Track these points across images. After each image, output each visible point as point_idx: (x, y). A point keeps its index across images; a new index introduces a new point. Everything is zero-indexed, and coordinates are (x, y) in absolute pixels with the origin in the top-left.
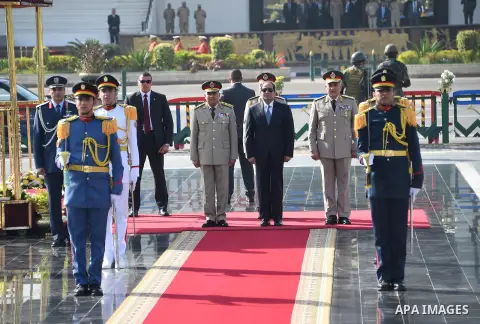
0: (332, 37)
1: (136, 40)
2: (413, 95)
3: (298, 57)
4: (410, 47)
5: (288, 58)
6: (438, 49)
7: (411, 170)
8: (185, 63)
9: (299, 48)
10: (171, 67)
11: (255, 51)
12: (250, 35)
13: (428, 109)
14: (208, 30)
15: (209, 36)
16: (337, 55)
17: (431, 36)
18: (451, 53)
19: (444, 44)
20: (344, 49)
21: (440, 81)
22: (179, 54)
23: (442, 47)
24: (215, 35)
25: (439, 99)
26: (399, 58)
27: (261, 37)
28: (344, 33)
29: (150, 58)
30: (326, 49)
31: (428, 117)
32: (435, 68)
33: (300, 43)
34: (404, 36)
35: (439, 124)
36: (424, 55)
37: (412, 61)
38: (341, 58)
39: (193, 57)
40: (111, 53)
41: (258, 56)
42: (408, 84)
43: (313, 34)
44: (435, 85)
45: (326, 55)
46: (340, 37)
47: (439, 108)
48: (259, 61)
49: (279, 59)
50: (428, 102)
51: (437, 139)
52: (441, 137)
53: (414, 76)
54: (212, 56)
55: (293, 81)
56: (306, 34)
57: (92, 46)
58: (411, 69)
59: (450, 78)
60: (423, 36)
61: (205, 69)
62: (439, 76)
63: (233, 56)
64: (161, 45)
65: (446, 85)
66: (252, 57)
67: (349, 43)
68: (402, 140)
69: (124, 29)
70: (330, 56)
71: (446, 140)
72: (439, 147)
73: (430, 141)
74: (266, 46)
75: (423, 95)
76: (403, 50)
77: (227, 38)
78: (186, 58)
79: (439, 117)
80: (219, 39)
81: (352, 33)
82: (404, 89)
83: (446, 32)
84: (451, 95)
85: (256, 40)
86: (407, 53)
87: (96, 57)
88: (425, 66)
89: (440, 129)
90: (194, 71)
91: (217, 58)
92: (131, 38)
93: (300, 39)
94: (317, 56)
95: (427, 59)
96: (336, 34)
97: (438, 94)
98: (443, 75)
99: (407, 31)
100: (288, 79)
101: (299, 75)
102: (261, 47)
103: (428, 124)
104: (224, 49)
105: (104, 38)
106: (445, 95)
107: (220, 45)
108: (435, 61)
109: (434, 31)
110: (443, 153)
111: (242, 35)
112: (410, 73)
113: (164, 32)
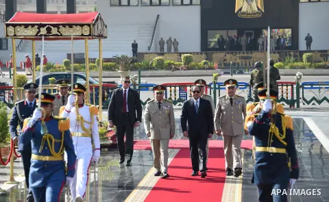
0: (241, 55)
1: (146, 55)
2: (282, 84)
3: (225, 64)
4: (280, 61)
5: (220, 65)
6: (294, 62)
7: (289, 164)
8: (169, 67)
9: (225, 60)
10: (162, 68)
11: (203, 61)
12: (201, 54)
13: (290, 91)
14: (180, 51)
15: (180, 54)
16: (244, 63)
17: (290, 55)
18: (300, 64)
19: (296, 60)
20: (248, 61)
21: (295, 77)
22: (166, 62)
23: (296, 61)
24: (184, 53)
25: (295, 86)
26: (275, 66)
27: (207, 54)
28: (247, 53)
29: (152, 63)
30: (238, 61)
31: (290, 95)
32: (293, 71)
33: (225, 58)
34: (277, 55)
35: (295, 98)
36: (286, 65)
37: (281, 67)
38: (246, 65)
39: (173, 64)
40: (133, 62)
41: (205, 63)
42: (279, 78)
43: (232, 53)
44: (293, 79)
45: (238, 64)
46: (246, 55)
47: (295, 91)
48: (205, 66)
49: (215, 65)
50: (290, 87)
51: (294, 106)
52: (296, 105)
53: (282, 75)
54: (182, 63)
55: (222, 76)
56: (229, 53)
57: (124, 58)
58: (281, 71)
59: (300, 76)
60: (286, 55)
61: (179, 69)
62: (295, 75)
63: (193, 63)
64: (158, 58)
65: (298, 79)
66: (202, 64)
67: (250, 58)
68: (284, 140)
69: (139, 50)
70: (240, 64)
71: (298, 106)
72: (295, 110)
73: (291, 107)
74: (209, 58)
75: (287, 84)
76: (277, 62)
77: (189, 55)
78: (170, 64)
79: (295, 95)
80: (186, 55)
81: (251, 53)
82: (277, 81)
83: (298, 54)
84: (301, 84)
85: (204, 56)
86: (279, 64)
87: (126, 64)
88: (287, 70)
89: (295, 101)
90: (173, 71)
91: (185, 64)
92: (142, 54)
93: (226, 56)
94: (234, 64)
95: (288, 66)
96: (244, 53)
97: (294, 83)
98: (297, 74)
99: (278, 53)
100: (220, 75)
101: (225, 73)
102: (206, 59)
103: (290, 98)
104: (188, 60)
105: (130, 54)
106: (298, 84)
107: (187, 58)
108: (292, 67)
109: (292, 53)
110: (297, 112)
111: (197, 53)
112: (280, 73)
113: (159, 51)
